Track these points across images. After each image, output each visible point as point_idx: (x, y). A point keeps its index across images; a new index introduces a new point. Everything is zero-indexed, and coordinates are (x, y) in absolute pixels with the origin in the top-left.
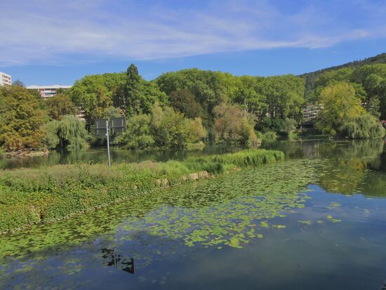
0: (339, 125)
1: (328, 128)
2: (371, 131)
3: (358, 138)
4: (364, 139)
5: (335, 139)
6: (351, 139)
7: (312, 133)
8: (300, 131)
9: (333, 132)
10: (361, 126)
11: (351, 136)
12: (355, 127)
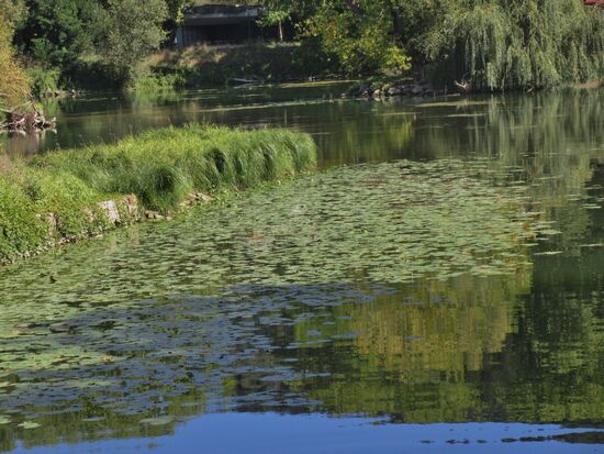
0: (425, 22)
1: (368, 43)
2: (565, 50)
3: (514, 89)
4: (538, 89)
5: (405, 95)
6: (480, 91)
7: (256, 72)
8: (189, 60)
9: (398, 58)
10: (525, 25)
11: (482, 78)
12: (499, 33)
